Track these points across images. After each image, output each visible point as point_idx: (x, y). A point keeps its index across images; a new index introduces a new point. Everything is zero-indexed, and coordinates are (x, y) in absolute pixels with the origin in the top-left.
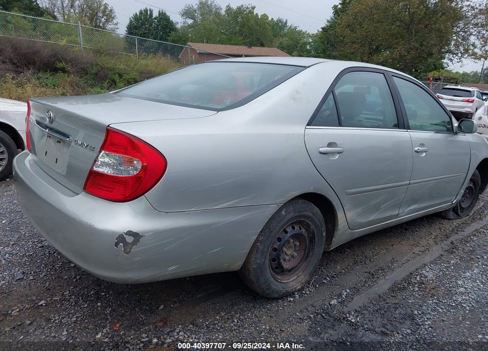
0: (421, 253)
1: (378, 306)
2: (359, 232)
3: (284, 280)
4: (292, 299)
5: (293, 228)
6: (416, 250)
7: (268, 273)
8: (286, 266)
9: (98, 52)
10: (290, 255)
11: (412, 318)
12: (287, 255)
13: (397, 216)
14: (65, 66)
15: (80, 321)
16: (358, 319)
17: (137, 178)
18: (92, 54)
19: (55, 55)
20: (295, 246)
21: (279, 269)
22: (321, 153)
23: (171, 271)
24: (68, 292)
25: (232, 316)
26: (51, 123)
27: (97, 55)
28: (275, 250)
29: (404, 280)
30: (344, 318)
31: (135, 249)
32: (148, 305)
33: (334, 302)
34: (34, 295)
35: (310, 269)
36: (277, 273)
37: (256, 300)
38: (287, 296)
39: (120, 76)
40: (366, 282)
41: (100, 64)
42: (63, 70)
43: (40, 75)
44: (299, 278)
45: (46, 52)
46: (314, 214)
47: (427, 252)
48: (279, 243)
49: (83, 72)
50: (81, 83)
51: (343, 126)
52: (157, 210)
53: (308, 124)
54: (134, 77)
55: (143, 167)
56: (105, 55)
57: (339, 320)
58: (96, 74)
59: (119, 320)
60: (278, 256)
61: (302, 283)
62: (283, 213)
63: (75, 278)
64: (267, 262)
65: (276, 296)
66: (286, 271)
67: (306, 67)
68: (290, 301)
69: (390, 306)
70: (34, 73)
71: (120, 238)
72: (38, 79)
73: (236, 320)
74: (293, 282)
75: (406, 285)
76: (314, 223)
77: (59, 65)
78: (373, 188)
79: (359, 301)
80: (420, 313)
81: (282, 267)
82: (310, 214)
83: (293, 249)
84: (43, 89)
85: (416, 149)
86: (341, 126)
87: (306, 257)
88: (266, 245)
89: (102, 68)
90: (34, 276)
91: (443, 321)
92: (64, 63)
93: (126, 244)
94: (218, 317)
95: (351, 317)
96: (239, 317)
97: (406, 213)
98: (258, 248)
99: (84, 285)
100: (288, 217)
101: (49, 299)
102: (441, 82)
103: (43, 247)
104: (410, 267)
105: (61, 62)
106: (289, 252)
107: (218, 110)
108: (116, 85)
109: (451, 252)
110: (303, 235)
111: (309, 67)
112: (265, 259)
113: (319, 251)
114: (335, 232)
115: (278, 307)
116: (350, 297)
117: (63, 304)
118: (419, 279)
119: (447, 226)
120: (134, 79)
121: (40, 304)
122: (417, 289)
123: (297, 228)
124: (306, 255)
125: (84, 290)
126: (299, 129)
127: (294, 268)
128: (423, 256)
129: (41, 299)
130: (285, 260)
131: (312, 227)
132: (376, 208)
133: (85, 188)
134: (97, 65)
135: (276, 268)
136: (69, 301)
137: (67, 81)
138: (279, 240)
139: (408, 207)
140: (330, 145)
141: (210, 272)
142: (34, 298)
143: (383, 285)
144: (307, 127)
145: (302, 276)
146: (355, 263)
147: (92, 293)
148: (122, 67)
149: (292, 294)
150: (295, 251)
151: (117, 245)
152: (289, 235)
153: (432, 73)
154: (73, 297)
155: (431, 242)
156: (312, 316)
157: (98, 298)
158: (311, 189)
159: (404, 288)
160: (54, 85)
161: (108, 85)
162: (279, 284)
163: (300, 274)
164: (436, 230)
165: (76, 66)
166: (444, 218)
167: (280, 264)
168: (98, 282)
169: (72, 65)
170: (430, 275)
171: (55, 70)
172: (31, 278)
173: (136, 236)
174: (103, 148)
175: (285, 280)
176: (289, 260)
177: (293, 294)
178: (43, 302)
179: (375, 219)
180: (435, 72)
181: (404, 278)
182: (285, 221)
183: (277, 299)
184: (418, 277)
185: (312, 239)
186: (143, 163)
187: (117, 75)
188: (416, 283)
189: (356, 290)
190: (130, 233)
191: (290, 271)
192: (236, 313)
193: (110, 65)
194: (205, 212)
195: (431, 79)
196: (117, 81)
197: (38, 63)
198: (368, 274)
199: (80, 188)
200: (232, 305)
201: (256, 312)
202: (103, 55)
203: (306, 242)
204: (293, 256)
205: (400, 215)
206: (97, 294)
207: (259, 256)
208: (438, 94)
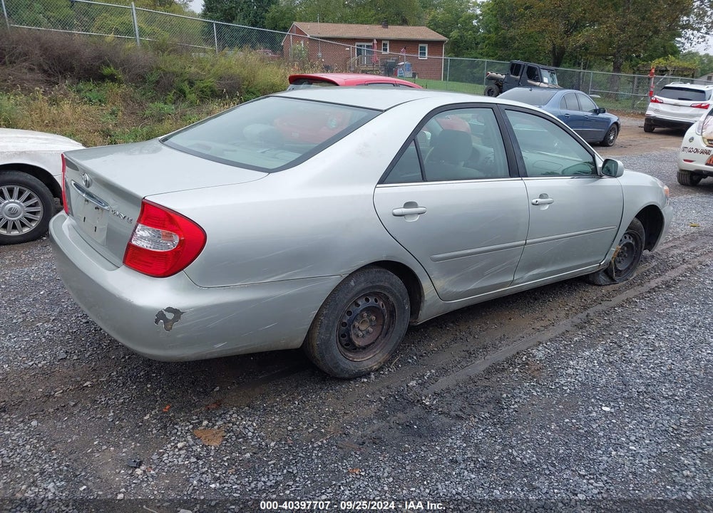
0: (543, 329)
1: (465, 389)
2: (457, 303)
3: (357, 358)
4: (365, 380)
5: (367, 300)
6: (537, 325)
7: (336, 350)
8: (358, 342)
9: (160, 48)
10: (363, 331)
11: (498, 401)
12: (361, 331)
13: (512, 283)
14: (115, 72)
15: (128, 402)
16: (435, 402)
17: (174, 253)
18: (151, 54)
19: (99, 57)
20: (371, 320)
21: (349, 345)
22: (395, 215)
23: (218, 348)
24: (115, 373)
25: (294, 399)
26: (88, 187)
27: (158, 53)
28: (344, 324)
29: (507, 360)
30: (418, 401)
31: (176, 326)
32: (202, 387)
33: (413, 383)
34: (79, 376)
35: (390, 347)
36: (349, 351)
37: (325, 381)
38: (361, 377)
39: (191, 84)
40: (459, 363)
41: (162, 66)
42: (112, 78)
43: (81, 86)
44: (377, 357)
45: (88, 52)
46: (392, 285)
47: (551, 327)
48: (348, 317)
49: (139, 79)
50: (137, 96)
51: (427, 181)
52: (199, 284)
53: (381, 182)
54: (209, 84)
55: (180, 240)
56: (170, 52)
57: (412, 403)
58: (158, 82)
59: (170, 402)
60: (348, 331)
61: (380, 363)
62: (352, 283)
63: (123, 358)
64: (334, 337)
65: (347, 376)
66: (359, 348)
67: (382, 111)
68: (363, 382)
69: (478, 389)
70: (72, 84)
71: (160, 315)
72: (79, 91)
73: (297, 403)
74: (369, 361)
75: (506, 366)
76: (394, 295)
77: (106, 71)
78: (469, 251)
79: (443, 383)
80: (509, 396)
81: (353, 344)
82: (387, 285)
83: (368, 324)
84: (85, 107)
85: (534, 201)
86: (425, 181)
87: (385, 333)
88: (331, 319)
89: (165, 74)
90: (78, 355)
91: (533, 405)
92: (112, 68)
93: (166, 321)
94: (278, 399)
95: (427, 399)
96: (302, 399)
97: (526, 280)
98: (322, 322)
99: (133, 365)
100: (359, 288)
101: (94, 380)
102: (668, 75)
103: (87, 322)
104: (520, 346)
105: (108, 66)
106: (363, 328)
107: (269, 171)
108: (185, 97)
109: (580, 327)
110: (379, 309)
111: (385, 111)
112: (330, 334)
113: (401, 327)
114: (422, 304)
115: (348, 388)
116: (434, 379)
117: (110, 386)
118: (524, 359)
119: (593, 293)
120: (210, 88)
121: (85, 385)
122: (517, 370)
123: (372, 300)
124: (384, 331)
125: (133, 370)
126: (367, 188)
127: (370, 345)
128: (543, 332)
129: (86, 381)
130: (358, 336)
131: (391, 299)
132: (479, 274)
133: (124, 262)
134: (158, 68)
135: (347, 345)
136: (117, 382)
137: (117, 94)
138: (349, 313)
139: (529, 272)
140: (408, 205)
141: (265, 349)
142: (79, 379)
143: (480, 365)
144: (378, 186)
145: (381, 355)
146: (455, 340)
147: (141, 374)
148: (193, 70)
149: (367, 375)
150: (371, 326)
151: (157, 322)
152: (361, 308)
153: (656, 61)
154: (121, 378)
155: (563, 314)
156: (383, 398)
157: (148, 378)
158: (382, 257)
159: (504, 370)
160: (100, 101)
161: (174, 98)
162: (350, 363)
163: (377, 352)
164: (574, 300)
165: (129, 72)
166: (593, 284)
167: (350, 340)
168: (149, 362)
169: (124, 70)
170: (540, 355)
171: (102, 78)
172: (75, 357)
173: (177, 313)
174: (139, 221)
175: (359, 358)
176: (363, 336)
177: (369, 374)
178: (88, 383)
179: (477, 287)
180: (661, 60)
181: (507, 359)
182: (353, 293)
183: (349, 380)
184: (525, 356)
185: (392, 314)
186: (180, 237)
187: (186, 83)
188: (519, 364)
189: (444, 371)
190: (169, 310)
191: (364, 348)
192: (299, 394)
193: (176, 69)
194: (253, 286)
195: (653, 71)
196: (187, 92)
197: (77, 69)
198: (466, 353)
199: (119, 261)
200: (297, 387)
201: (322, 394)
202: (166, 53)
203: (384, 316)
204: (368, 332)
205: (517, 282)
206: (148, 375)
207: (323, 331)
208: (656, 96)
